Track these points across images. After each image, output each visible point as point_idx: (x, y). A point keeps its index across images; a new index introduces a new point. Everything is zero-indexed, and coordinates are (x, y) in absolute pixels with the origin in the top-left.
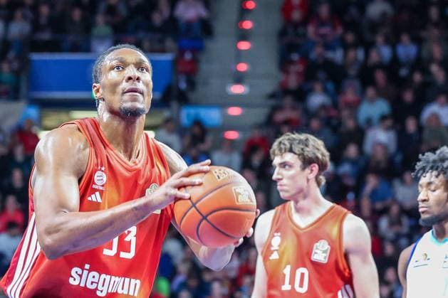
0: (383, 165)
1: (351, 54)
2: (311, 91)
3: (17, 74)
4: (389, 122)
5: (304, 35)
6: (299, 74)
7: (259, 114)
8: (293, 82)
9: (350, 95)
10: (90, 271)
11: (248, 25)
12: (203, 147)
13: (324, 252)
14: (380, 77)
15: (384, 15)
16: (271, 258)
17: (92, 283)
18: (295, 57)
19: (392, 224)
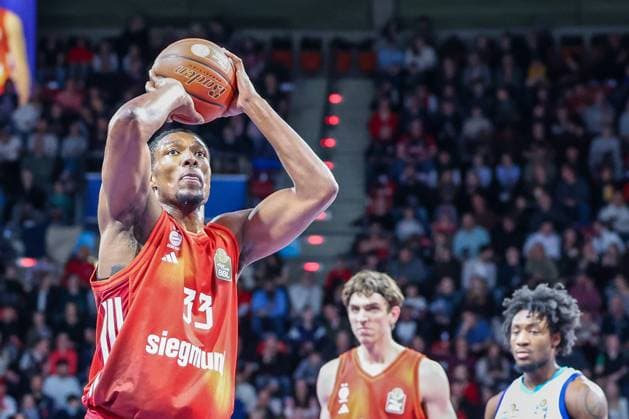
0: (481, 301)
1: (446, 176)
2: (401, 218)
3: (71, 195)
4: (489, 254)
5: (394, 155)
6: (387, 198)
7: (343, 244)
8: (381, 207)
9: (445, 223)
10: (168, 337)
11: (331, 143)
12: (280, 281)
13: (400, 401)
14: (478, 202)
15: (482, 132)
16: (340, 412)
17: (172, 351)
18: (383, 179)
19: (491, 368)
